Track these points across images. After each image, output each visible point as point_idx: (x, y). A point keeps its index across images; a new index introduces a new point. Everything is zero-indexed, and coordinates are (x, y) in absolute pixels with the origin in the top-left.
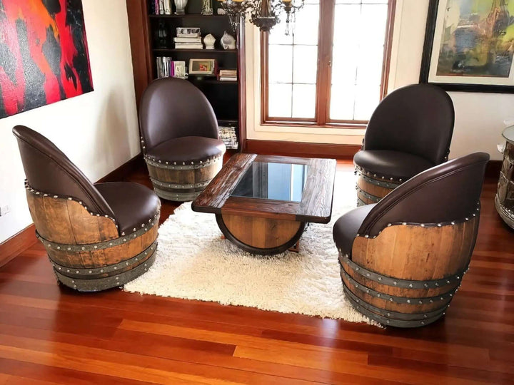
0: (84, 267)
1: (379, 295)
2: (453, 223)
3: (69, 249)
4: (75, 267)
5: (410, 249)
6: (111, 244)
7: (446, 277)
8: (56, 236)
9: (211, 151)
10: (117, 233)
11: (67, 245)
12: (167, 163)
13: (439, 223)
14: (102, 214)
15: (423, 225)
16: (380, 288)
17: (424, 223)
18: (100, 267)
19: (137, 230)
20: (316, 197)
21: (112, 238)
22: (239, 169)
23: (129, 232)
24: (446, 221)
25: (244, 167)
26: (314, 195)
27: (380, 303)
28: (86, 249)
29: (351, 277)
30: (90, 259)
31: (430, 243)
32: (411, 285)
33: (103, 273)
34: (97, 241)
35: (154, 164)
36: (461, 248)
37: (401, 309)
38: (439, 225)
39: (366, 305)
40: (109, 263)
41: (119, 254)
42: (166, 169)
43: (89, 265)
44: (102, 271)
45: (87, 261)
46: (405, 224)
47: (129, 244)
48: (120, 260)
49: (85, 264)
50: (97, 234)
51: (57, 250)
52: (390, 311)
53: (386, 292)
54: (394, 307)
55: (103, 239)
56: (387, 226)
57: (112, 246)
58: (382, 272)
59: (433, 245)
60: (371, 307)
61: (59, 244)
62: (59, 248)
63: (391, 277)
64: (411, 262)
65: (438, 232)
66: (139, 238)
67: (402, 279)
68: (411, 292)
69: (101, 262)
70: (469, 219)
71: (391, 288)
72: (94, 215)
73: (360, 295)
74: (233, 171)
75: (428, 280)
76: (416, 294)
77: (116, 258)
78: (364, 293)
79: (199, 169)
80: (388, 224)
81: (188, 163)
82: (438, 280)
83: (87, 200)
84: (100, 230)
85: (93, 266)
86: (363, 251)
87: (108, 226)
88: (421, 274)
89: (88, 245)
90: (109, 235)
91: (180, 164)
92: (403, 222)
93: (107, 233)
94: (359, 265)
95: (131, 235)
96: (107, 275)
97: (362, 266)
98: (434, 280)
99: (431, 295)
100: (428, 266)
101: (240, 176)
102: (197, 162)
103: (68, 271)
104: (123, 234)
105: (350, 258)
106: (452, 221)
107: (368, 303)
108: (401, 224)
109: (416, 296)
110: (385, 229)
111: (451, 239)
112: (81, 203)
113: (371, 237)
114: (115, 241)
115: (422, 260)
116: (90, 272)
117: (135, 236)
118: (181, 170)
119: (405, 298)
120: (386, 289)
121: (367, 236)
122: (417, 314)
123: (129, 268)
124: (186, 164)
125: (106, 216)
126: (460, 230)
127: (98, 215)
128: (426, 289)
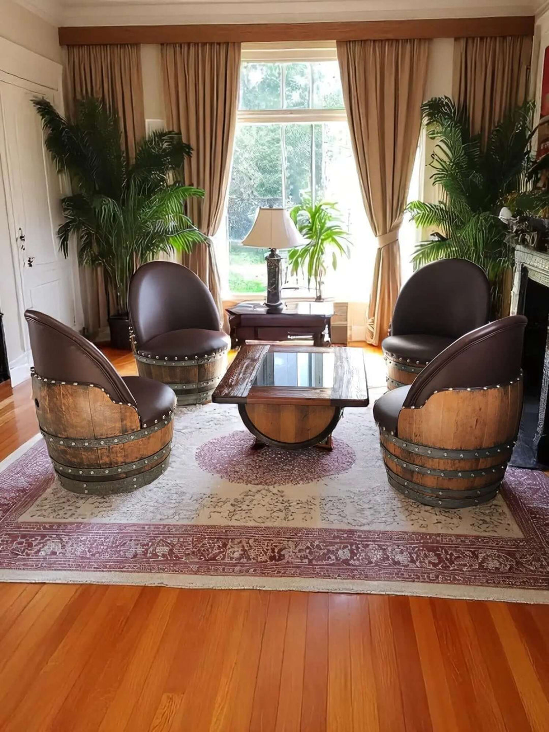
0: (100, 466)
1: (429, 472)
2: (498, 386)
3: (86, 444)
4: (90, 467)
5: (458, 415)
6: (132, 437)
7: (497, 445)
8: (71, 430)
9: (215, 343)
10: (139, 424)
11: (84, 439)
12: (166, 358)
13: (485, 386)
14: (125, 402)
15: (469, 389)
16: (429, 464)
17: (470, 387)
18: (117, 464)
19: (158, 422)
20: (349, 382)
21: (133, 430)
22: (254, 360)
23: (151, 423)
24: (491, 384)
25: (259, 358)
26: (345, 381)
27: (430, 481)
28: (105, 443)
29: (397, 457)
30: (108, 456)
31: (478, 408)
32: (461, 455)
33: (121, 473)
34: (117, 433)
35: (149, 362)
36: (509, 414)
37: (452, 485)
38: (485, 388)
39: (416, 487)
40: (128, 461)
41: (139, 450)
42: (164, 366)
43: (105, 464)
44: (120, 470)
45: (104, 458)
46: (451, 389)
47: (149, 438)
48: (139, 457)
49: (101, 462)
50: (118, 425)
51: (70, 447)
52: (442, 489)
53: (436, 466)
54: (447, 484)
55: (124, 431)
56: (433, 394)
57: (133, 440)
58: (430, 445)
59: (480, 409)
60: (421, 488)
61: (74, 440)
62: (73, 444)
63: (440, 449)
64: (460, 429)
65: (484, 395)
66: (159, 431)
67: (452, 450)
68: (462, 464)
69: (120, 460)
70: (514, 383)
71: (442, 462)
72: (116, 403)
73: (408, 476)
74: (247, 362)
75: (479, 449)
76: (467, 466)
77: (135, 455)
78: (412, 472)
79: (204, 364)
80: (434, 391)
81: (191, 358)
82: (489, 449)
83: (109, 387)
84: (122, 420)
85: (110, 465)
86: (410, 424)
87: (130, 416)
88: (472, 443)
89: (109, 438)
90: (131, 426)
91: (181, 359)
92: (449, 387)
93: (129, 424)
94: (406, 440)
95: (152, 428)
96: (124, 476)
97: (409, 441)
98: (484, 449)
99: (483, 467)
100: (477, 432)
101: (257, 366)
102: (201, 356)
103: (81, 472)
104: (145, 426)
105: (396, 435)
106: (497, 385)
107: (418, 484)
108: (448, 390)
109: (467, 468)
110: (432, 397)
111: (497, 403)
112: (103, 390)
113: (417, 407)
114: (136, 434)
115: (471, 427)
116: (107, 472)
117: (156, 428)
118: (183, 367)
119: (456, 471)
120: (435, 463)
121: (413, 407)
122: (470, 490)
123: (147, 468)
124: (189, 359)
125: (129, 404)
126: (506, 393)
127: (121, 403)
128: (477, 460)
